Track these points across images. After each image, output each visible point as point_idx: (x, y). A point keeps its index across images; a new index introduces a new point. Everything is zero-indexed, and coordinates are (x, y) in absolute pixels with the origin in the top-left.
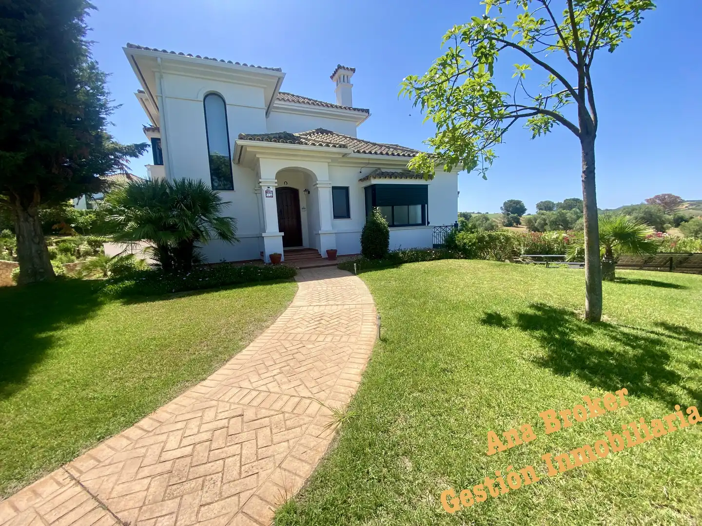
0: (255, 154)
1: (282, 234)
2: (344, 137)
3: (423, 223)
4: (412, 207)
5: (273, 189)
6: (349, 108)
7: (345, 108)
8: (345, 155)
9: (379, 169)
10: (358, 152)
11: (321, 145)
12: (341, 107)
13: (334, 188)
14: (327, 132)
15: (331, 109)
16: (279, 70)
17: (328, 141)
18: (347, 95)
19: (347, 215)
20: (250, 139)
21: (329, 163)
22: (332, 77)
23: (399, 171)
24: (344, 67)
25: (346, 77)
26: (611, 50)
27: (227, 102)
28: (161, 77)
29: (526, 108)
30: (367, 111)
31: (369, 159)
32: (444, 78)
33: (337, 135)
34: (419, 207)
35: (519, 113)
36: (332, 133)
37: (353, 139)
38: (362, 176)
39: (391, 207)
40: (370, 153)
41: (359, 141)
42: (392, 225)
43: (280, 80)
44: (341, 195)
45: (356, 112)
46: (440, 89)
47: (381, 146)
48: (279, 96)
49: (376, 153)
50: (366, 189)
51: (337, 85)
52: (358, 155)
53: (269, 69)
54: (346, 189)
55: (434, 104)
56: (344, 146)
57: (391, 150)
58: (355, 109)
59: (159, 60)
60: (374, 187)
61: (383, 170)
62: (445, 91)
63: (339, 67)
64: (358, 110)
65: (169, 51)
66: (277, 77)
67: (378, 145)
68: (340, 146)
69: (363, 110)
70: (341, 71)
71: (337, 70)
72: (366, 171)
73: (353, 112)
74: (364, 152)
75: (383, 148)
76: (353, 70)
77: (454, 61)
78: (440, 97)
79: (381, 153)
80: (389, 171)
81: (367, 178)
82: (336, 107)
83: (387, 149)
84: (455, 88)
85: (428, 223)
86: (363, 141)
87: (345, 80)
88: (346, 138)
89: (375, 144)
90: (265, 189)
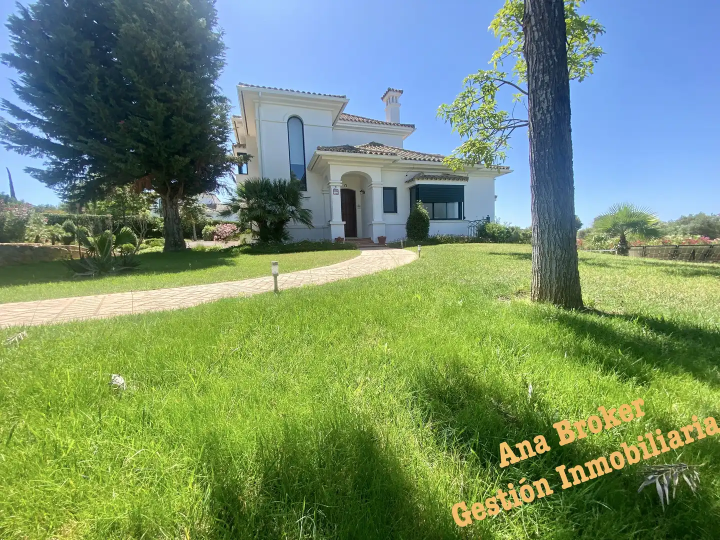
0: (327, 161)
1: (345, 223)
2: (393, 148)
3: (460, 218)
4: (449, 205)
5: (339, 189)
6: (398, 125)
7: (394, 124)
8: (395, 161)
9: (423, 173)
10: (406, 159)
11: (376, 154)
12: (390, 124)
13: (384, 188)
14: (379, 145)
15: (382, 125)
16: (343, 97)
17: (382, 150)
18: (395, 113)
19: (395, 211)
20: (326, 150)
21: (381, 168)
22: (382, 99)
23: (440, 175)
24: (393, 90)
25: (394, 98)
26: (580, 81)
27: (304, 123)
28: (259, 106)
29: (521, 121)
30: (413, 126)
31: (414, 164)
32: (464, 105)
33: (387, 147)
34: (457, 204)
35: (516, 125)
36: (382, 145)
37: (400, 150)
38: (408, 178)
39: (431, 204)
40: (415, 159)
41: (406, 151)
42: (433, 219)
43: (344, 104)
44: (390, 194)
45: (404, 127)
46: (462, 111)
47: (425, 155)
48: (342, 117)
49: (420, 160)
50: (411, 189)
51: (387, 105)
52: (405, 161)
53: (338, 97)
54: (395, 189)
55: (459, 120)
56: (395, 154)
57: (433, 157)
58: (402, 125)
59: (260, 94)
60: (417, 187)
61: (426, 174)
62: (466, 112)
63: (389, 90)
64: (405, 125)
65: (279, 88)
66: (342, 102)
67: (422, 154)
68: (391, 154)
69: (409, 126)
70: (390, 93)
71: (387, 93)
72: (411, 175)
73: (400, 127)
74: (410, 159)
75: (426, 156)
76: (401, 92)
77: (470, 95)
78: (463, 115)
79: (424, 160)
80: (430, 174)
81: (412, 180)
82: (386, 123)
83: (429, 157)
84: (472, 110)
85: (464, 218)
86: (409, 151)
87: (394, 100)
88: (395, 149)
89: (419, 154)
90: (332, 188)
